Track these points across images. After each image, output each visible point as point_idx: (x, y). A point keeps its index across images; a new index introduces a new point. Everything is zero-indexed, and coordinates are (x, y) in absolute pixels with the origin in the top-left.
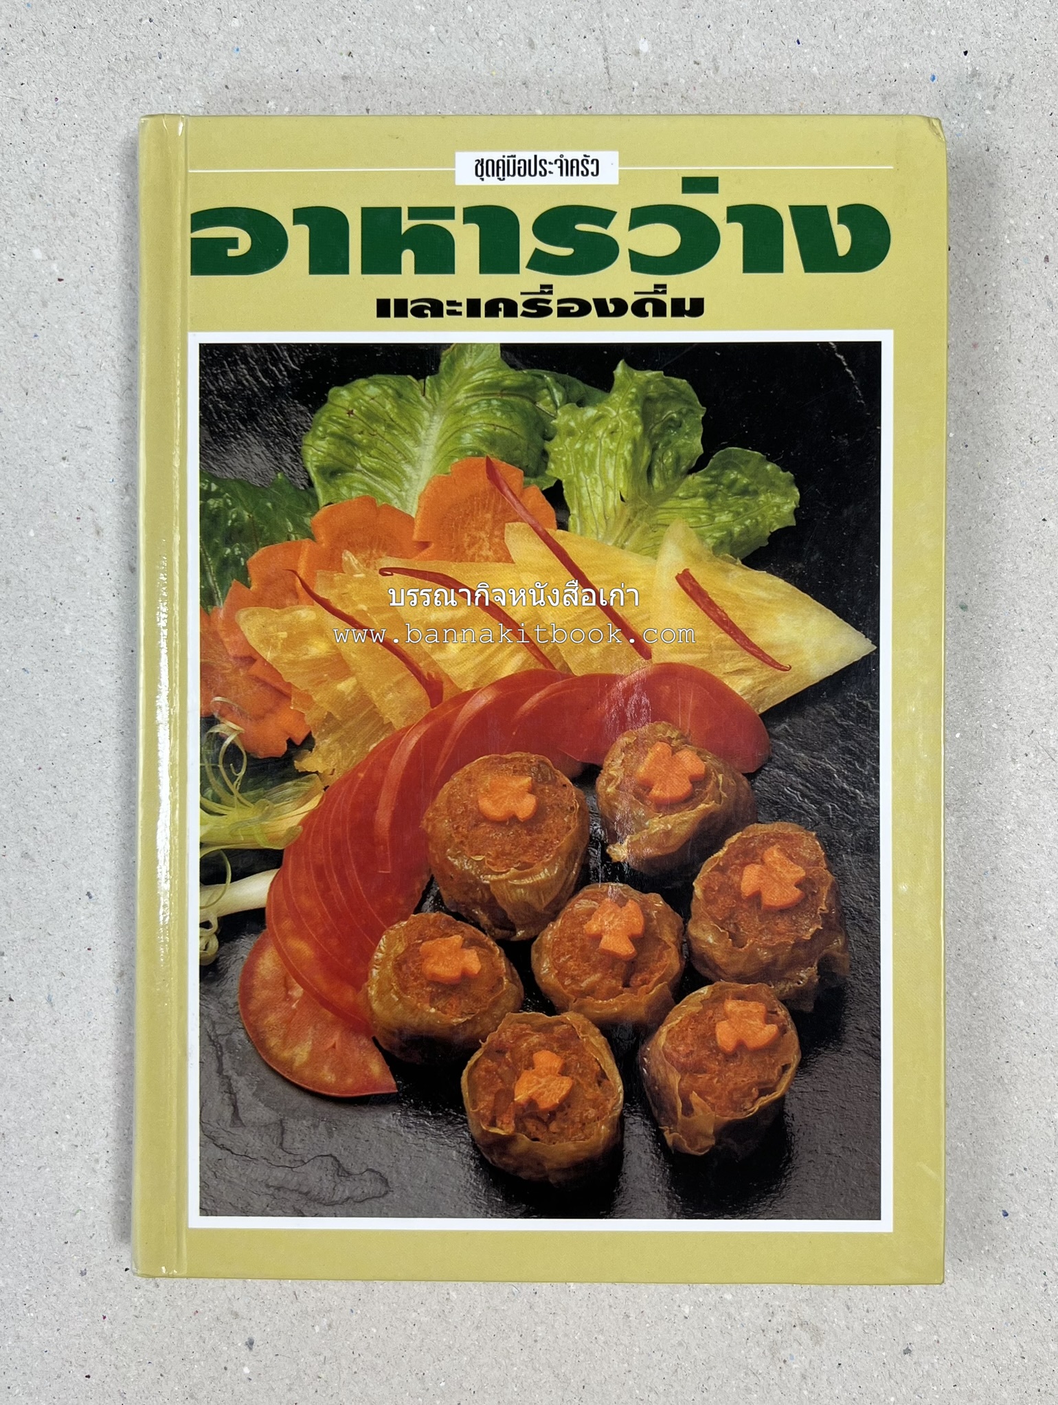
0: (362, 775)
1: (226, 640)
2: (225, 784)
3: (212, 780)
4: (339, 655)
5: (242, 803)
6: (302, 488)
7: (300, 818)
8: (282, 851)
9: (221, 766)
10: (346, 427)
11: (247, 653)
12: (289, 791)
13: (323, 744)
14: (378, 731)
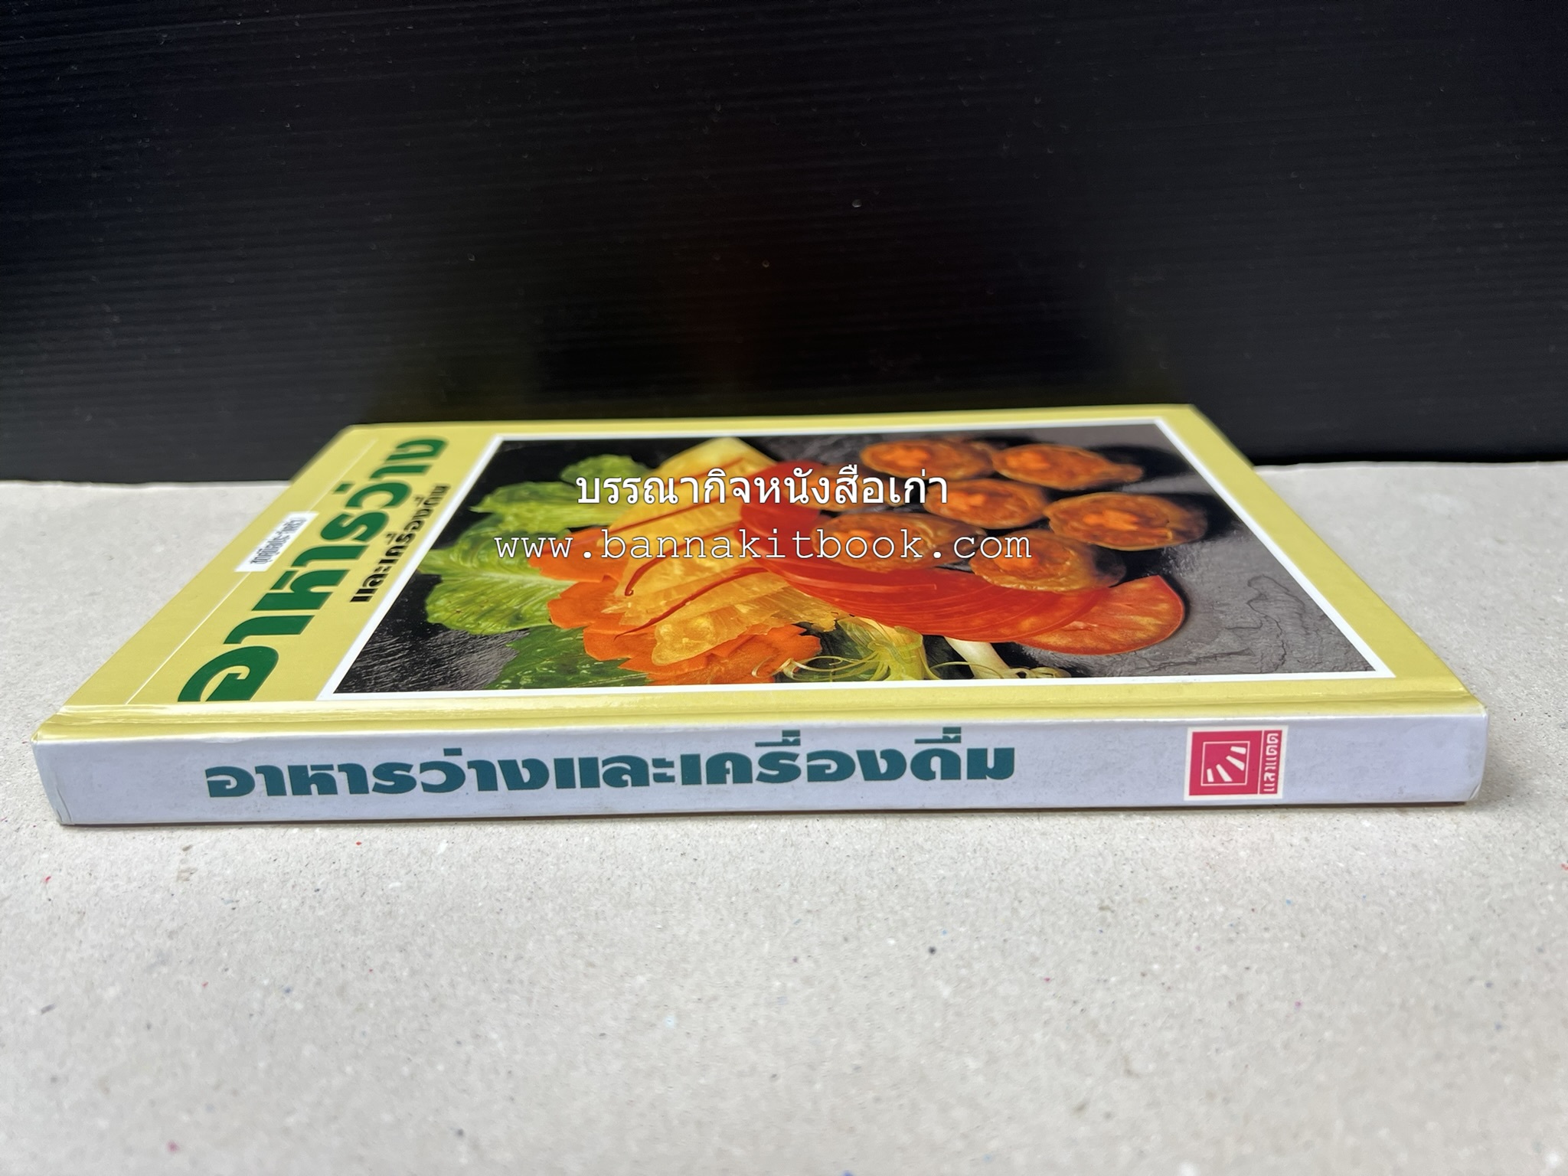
0: (837, 600)
1: (686, 670)
2: (852, 668)
3: (849, 675)
4: (710, 613)
5: (874, 658)
6: (528, 634)
7: (887, 628)
8: (923, 636)
9: (832, 670)
10: (473, 613)
11: (704, 660)
12: (857, 633)
13: (804, 617)
14: (791, 594)
